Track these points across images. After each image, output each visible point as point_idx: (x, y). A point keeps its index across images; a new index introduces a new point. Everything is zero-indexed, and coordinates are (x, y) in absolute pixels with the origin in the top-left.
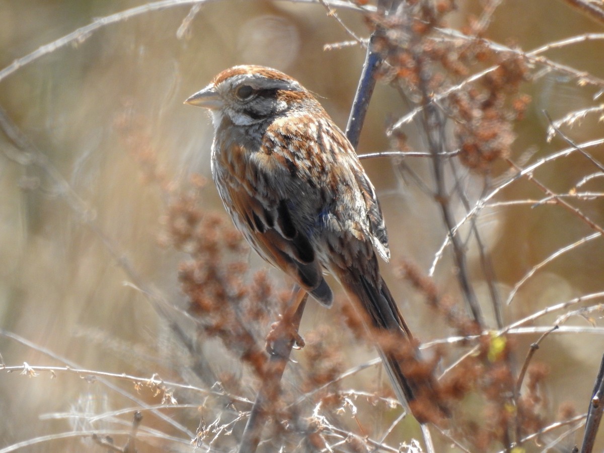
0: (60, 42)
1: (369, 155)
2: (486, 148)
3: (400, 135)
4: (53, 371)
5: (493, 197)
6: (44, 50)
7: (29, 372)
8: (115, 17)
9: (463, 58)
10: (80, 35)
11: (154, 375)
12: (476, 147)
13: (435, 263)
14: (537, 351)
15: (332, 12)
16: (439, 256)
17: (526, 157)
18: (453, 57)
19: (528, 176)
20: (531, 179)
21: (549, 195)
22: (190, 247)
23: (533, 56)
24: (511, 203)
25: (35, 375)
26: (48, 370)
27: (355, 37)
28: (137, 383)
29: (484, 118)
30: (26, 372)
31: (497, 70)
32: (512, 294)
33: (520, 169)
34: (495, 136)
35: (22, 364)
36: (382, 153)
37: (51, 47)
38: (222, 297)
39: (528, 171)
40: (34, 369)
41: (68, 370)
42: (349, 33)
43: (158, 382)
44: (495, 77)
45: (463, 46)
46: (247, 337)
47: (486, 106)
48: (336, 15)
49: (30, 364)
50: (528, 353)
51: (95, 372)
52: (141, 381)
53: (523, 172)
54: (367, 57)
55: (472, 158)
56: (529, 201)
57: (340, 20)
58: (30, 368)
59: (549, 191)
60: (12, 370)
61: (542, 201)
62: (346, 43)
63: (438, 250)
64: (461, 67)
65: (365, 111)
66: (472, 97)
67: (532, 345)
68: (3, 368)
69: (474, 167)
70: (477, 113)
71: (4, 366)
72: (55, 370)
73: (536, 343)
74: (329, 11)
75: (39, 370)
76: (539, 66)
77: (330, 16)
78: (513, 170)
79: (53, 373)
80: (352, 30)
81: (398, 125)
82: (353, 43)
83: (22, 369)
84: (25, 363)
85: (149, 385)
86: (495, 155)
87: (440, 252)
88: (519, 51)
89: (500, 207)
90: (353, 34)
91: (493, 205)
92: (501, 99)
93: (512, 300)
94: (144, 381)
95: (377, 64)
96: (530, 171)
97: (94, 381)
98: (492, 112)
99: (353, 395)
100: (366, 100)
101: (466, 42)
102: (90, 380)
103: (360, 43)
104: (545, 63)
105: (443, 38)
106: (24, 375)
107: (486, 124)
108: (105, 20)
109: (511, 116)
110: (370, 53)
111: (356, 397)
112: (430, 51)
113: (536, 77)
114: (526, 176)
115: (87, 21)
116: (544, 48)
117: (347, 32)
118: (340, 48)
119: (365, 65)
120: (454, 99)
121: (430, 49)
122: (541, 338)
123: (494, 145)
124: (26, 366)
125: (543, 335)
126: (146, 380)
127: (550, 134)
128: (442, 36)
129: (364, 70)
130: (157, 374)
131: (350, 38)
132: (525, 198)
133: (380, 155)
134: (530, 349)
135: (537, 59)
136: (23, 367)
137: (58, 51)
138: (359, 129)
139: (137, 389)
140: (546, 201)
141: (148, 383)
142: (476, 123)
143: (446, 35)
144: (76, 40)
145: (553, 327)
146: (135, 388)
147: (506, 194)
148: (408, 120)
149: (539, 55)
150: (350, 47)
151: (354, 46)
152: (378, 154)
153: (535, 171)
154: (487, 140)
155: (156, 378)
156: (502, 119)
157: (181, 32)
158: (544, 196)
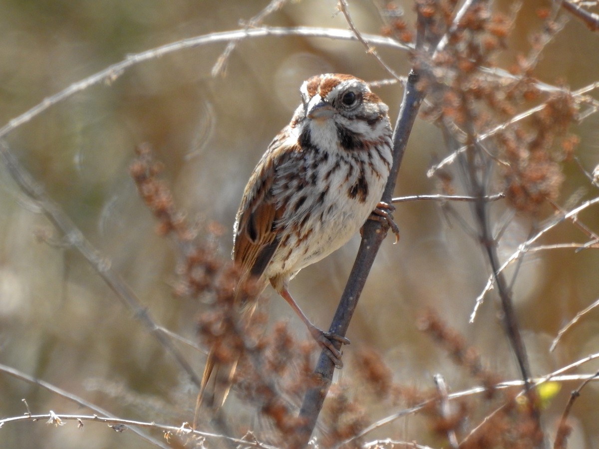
0: (92, 80)
1: (406, 198)
2: (533, 190)
3: (445, 176)
4: (80, 420)
5: (536, 241)
6: (74, 87)
7: (55, 421)
8: (149, 54)
9: (510, 97)
10: (112, 72)
11: (184, 424)
12: (524, 189)
13: (476, 308)
14: (578, 399)
15: (371, 50)
16: (480, 300)
17: (573, 199)
18: (500, 96)
19: (573, 219)
20: (576, 223)
21: (594, 238)
22: (208, 298)
23: (579, 95)
24: (554, 247)
25: (62, 423)
26: (75, 419)
27: (395, 75)
28: (166, 432)
29: (531, 159)
30: (52, 421)
31: (545, 109)
32: (555, 341)
33: (565, 212)
34: (543, 178)
35: (48, 413)
36: (420, 196)
37: (83, 85)
38: (240, 349)
39: (573, 213)
40: (60, 418)
41: (96, 418)
42: (388, 71)
43: (189, 431)
44: (542, 116)
45: (511, 85)
46: (267, 390)
47: (534, 146)
48: (375, 53)
49: (57, 413)
50: (569, 400)
51: (124, 420)
52: (171, 430)
53: (567, 216)
54: (405, 97)
55: (520, 199)
56: (573, 245)
57: (379, 58)
58: (56, 416)
59: (593, 235)
60: (38, 419)
61: (587, 245)
62: (386, 82)
63: (479, 294)
64: (508, 107)
65: (402, 152)
66: (519, 137)
67: (573, 392)
68: (29, 416)
69: (521, 209)
70: (524, 154)
71: (29, 415)
72: (82, 418)
73: (577, 391)
74: (368, 48)
75: (66, 418)
76: (584, 106)
77: (369, 54)
78: (557, 213)
79: (80, 422)
80: (392, 67)
81: (440, 166)
82: (393, 81)
83: (49, 418)
84: (51, 412)
85: (179, 433)
86: (543, 197)
87: (481, 297)
88: (566, 90)
89: (543, 251)
90: (393, 73)
91: (536, 249)
92: (550, 139)
93: (555, 347)
94: (174, 429)
95: (415, 104)
96: (574, 214)
97: (122, 430)
98: (540, 153)
99: (390, 444)
100: (403, 141)
101: (513, 81)
102: (118, 429)
103: (401, 82)
104: (591, 103)
105: (486, 77)
106: (51, 423)
107: (533, 165)
108: (138, 58)
109: (559, 157)
110: (408, 92)
111: (393, 446)
112: (475, 89)
113: (581, 117)
114: (570, 219)
115: (119, 58)
116: (590, 88)
117: (386, 71)
118: (379, 87)
119: (403, 105)
120: (500, 138)
121: (475, 88)
122: (582, 385)
123: (543, 187)
124: (53, 414)
125: (584, 383)
126: (176, 428)
127: (595, 175)
128: (485, 75)
129: (401, 110)
130: (187, 423)
131: (390, 77)
132: (570, 242)
133: (418, 198)
134: (571, 397)
135: (583, 99)
136: (49, 415)
137: (91, 88)
138: (396, 171)
139: (167, 438)
140: (591, 245)
141: (178, 432)
142: (523, 165)
143: (489, 74)
144: (109, 78)
145: (594, 375)
146: (165, 437)
147: (549, 238)
148: (448, 162)
149: (584, 94)
150: (389, 85)
151: (394, 85)
152: (416, 197)
153: (580, 214)
154: (534, 181)
155: (186, 427)
156: (551, 160)
157: (216, 70)
158: (588, 239)
